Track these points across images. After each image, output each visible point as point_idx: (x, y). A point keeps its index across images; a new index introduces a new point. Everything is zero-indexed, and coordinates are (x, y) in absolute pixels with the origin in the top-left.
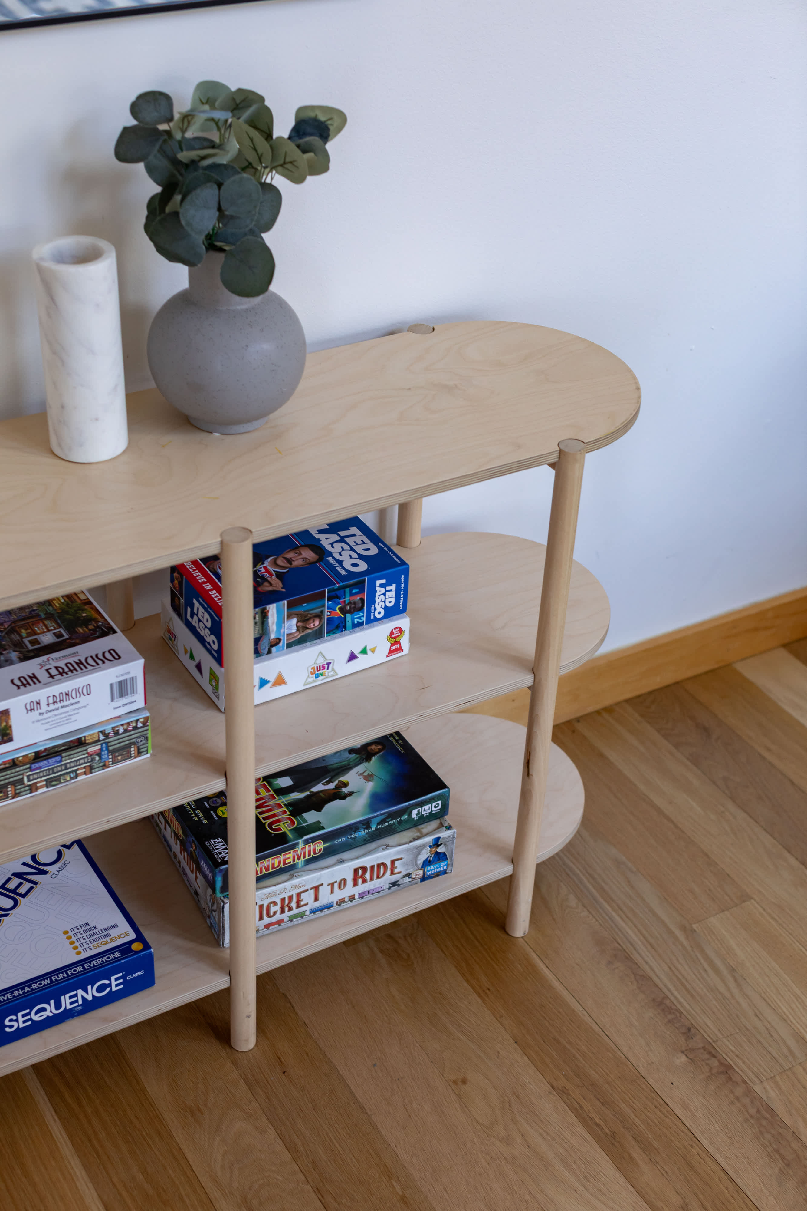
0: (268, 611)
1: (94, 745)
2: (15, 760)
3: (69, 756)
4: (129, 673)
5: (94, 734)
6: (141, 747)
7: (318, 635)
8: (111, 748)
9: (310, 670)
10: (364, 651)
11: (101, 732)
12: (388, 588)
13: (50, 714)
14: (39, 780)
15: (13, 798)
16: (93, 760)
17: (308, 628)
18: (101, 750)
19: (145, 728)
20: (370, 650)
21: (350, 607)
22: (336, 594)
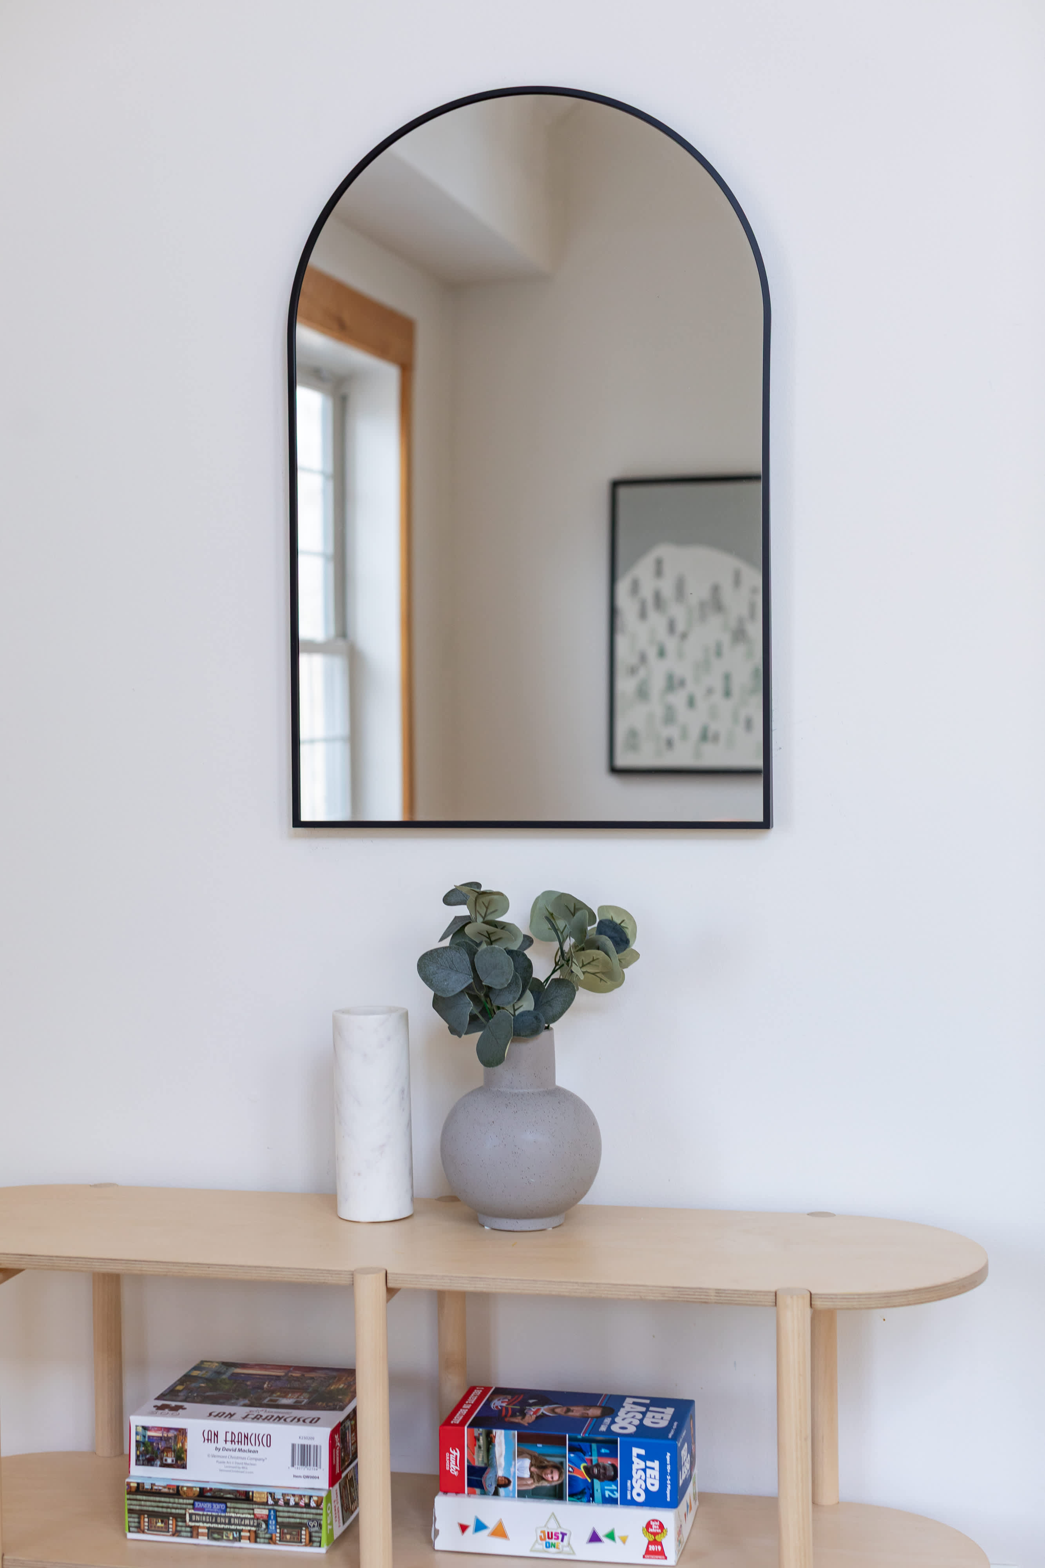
0: (495, 1437)
1: (261, 1507)
2: (180, 1488)
3: (234, 1508)
4: (313, 1438)
5: (262, 1493)
6: (314, 1534)
7: (556, 1494)
8: (279, 1520)
9: (539, 1534)
10: (611, 1536)
11: (270, 1494)
12: (649, 1464)
13: (225, 1453)
14: (201, 1524)
15: (173, 1535)
16: (259, 1525)
17: (543, 1479)
18: (269, 1516)
19: (319, 1511)
20: (620, 1537)
21: (599, 1471)
22: (579, 1445)
